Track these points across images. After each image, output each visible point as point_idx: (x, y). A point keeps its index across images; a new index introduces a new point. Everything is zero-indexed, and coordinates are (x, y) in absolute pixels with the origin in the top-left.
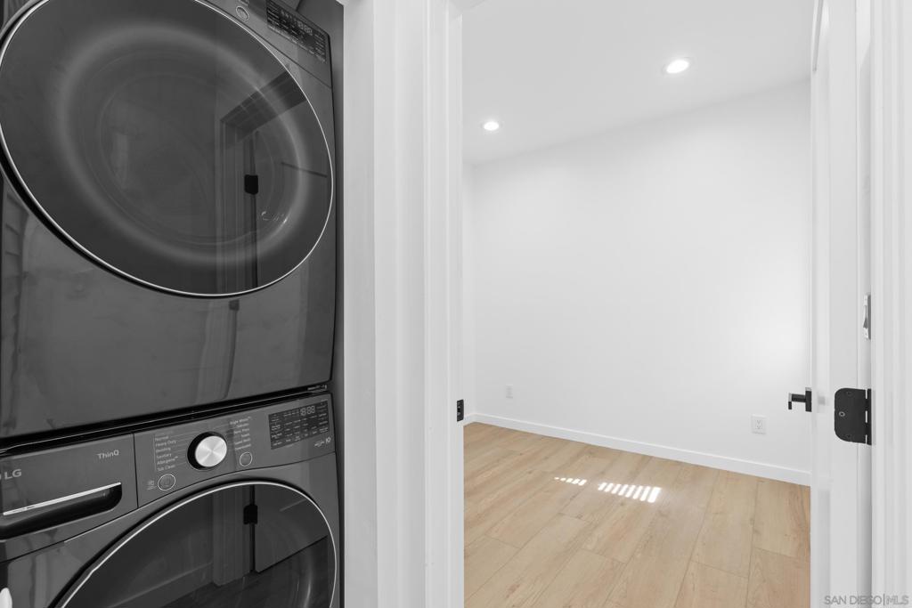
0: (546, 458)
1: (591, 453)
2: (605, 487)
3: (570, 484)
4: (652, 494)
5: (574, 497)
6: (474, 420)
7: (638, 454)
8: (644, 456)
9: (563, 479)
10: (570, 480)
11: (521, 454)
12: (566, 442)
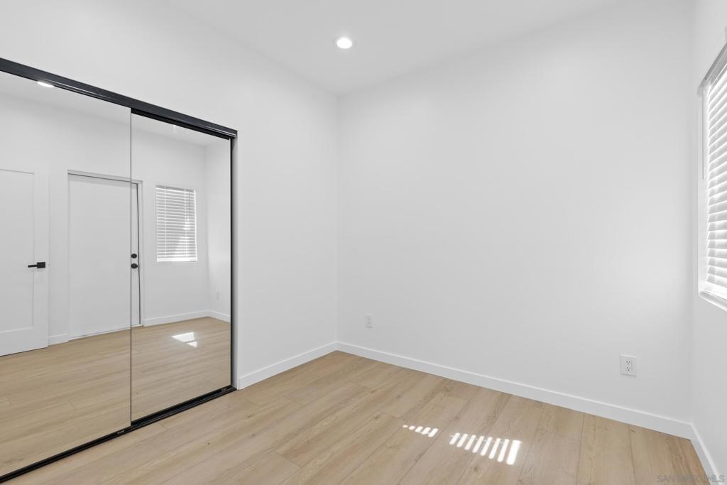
0: (399, 397)
1: (447, 390)
2: (459, 440)
3: (419, 434)
4: (510, 451)
5: (420, 456)
6: (336, 349)
7: (495, 392)
8: (503, 394)
9: (412, 428)
10: (419, 429)
11: (373, 392)
12: (422, 375)
